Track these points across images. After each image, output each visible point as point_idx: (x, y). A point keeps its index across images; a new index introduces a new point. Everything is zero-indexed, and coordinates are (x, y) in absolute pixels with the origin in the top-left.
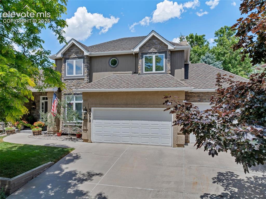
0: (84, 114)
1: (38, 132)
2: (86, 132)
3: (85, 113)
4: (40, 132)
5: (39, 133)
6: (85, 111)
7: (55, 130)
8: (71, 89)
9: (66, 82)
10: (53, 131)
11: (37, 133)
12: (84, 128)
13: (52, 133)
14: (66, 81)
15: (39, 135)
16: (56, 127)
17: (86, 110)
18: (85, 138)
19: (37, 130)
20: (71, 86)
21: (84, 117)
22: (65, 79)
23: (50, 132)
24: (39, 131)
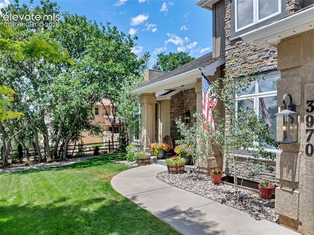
0: (285, 123)
1: (176, 167)
2: (291, 190)
3: (287, 119)
4: (180, 167)
5: (178, 169)
6: (287, 112)
7: (211, 167)
8: (246, 62)
9: (234, 48)
10: (206, 167)
11: (174, 169)
12: (285, 174)
13: (205, 171)
14: (234, 46)
15: (177, 173)
16: (213, 159)
17: (293, 107)
18: (286, 214)
19: (174, 163)
20: (248, 53)
21: (285, 133)
22: (232, 41)
23: (201, 170)
24: (178, 165)
